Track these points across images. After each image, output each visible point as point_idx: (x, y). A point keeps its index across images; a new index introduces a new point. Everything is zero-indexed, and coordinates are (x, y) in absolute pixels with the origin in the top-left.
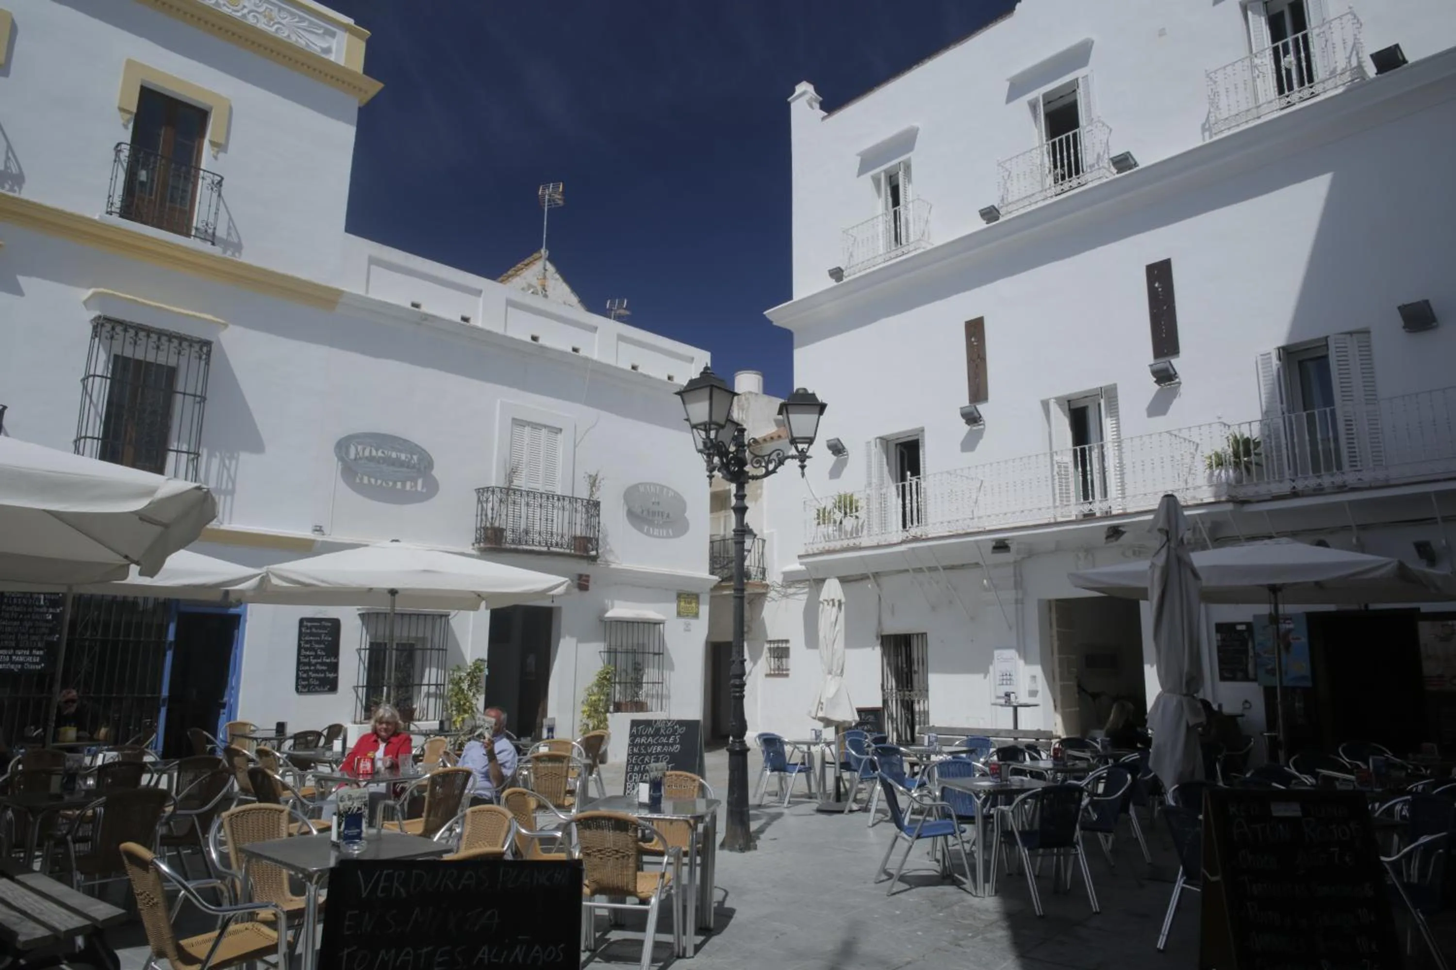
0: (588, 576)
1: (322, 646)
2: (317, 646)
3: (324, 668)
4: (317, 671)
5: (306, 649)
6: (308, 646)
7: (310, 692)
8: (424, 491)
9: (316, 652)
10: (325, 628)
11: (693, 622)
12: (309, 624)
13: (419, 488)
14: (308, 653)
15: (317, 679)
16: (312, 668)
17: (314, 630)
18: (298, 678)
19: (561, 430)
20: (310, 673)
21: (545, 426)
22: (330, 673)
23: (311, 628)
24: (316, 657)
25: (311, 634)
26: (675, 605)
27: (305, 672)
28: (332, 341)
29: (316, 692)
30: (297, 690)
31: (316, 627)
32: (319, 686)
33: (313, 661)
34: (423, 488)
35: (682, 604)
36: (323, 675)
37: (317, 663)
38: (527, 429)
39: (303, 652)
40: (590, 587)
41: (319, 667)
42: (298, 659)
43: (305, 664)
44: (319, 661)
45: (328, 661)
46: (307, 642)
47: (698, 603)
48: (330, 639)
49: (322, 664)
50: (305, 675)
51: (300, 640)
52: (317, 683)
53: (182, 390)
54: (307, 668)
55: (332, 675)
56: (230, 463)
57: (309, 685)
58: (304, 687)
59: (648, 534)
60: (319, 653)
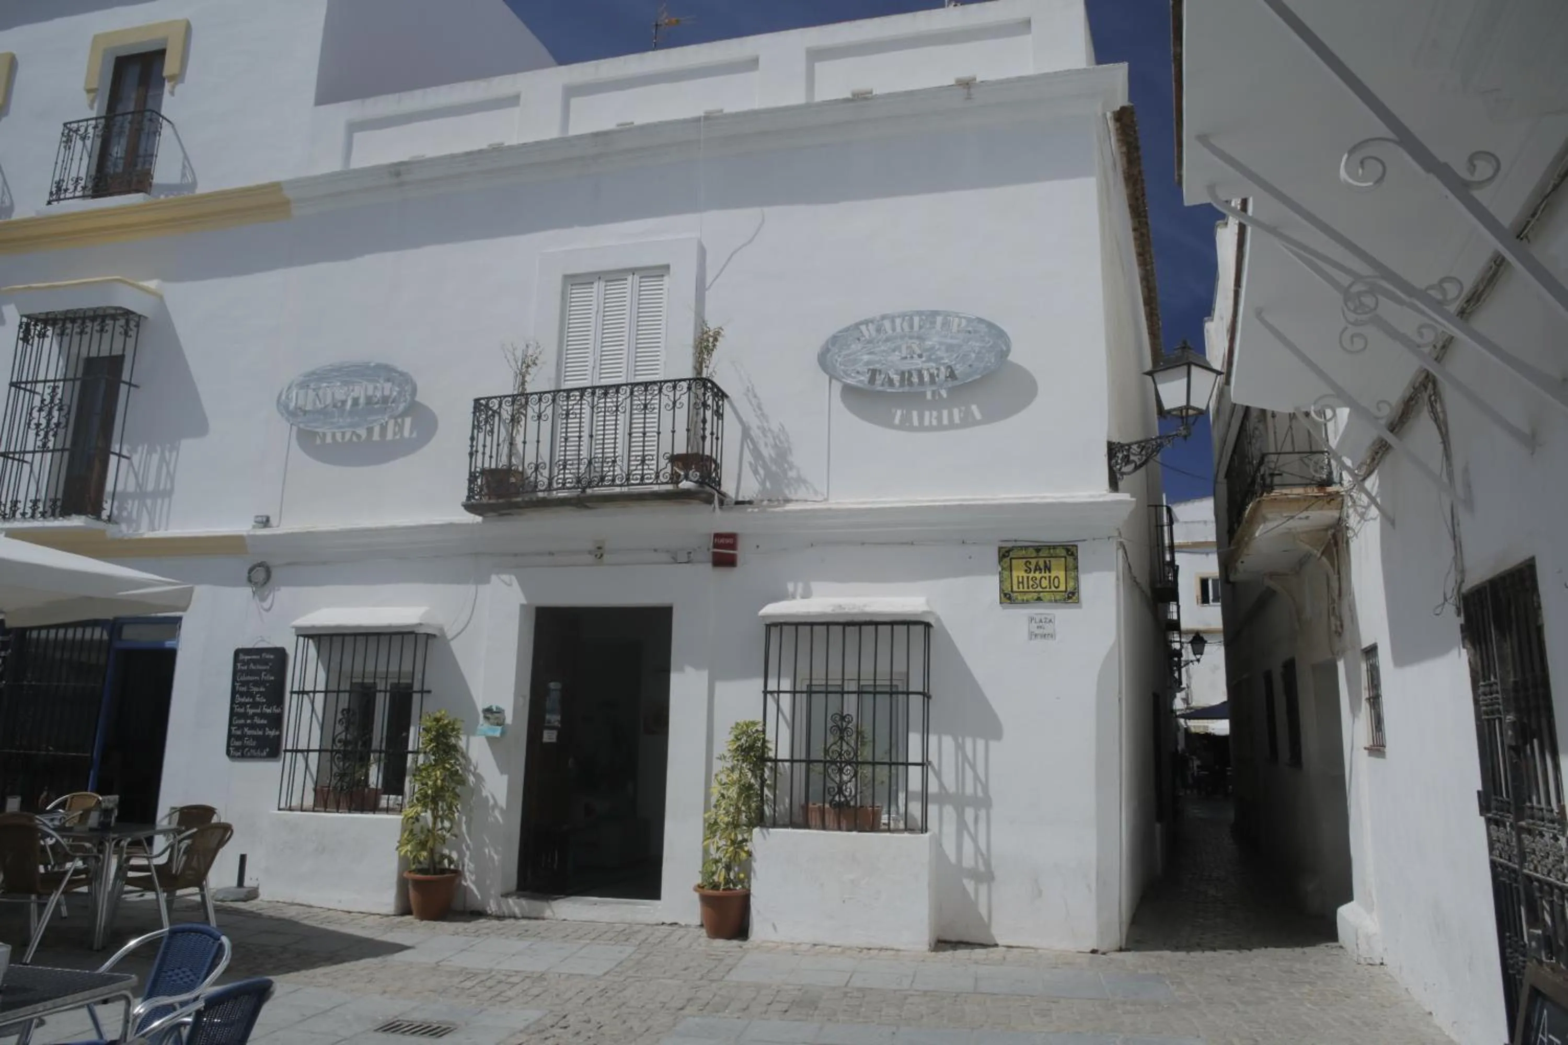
0: (733, 536)
1: (262, 689)
2: (255, 689)
3: (264, 722)
4: (253, 727)
5: (242, 694)
6: (244, 689)
7: (243, 757)
8: (414, 435)
9: (254, 698)
10: (265, 662)
11: (1062, 615)
12: (247, 658)
13: (406, 434)
14: (243, 700)
15: (254, 737)
16: (249, 721)
17: (252, 666)
18: (230, 736)
19: (667, 267)
20: (246, 730)
21: (633, 271)
22: (271, 730)
23: (248, 663)
24: (255, 705)
25: (250, 672)
26: (996, 579)
27: (240, 727)
28: (291, 259)
29: (252, 757)
30: (228, 753)
31: (255, 662)
32: (256, 748)
33: (251, 711)
34: (411, 432)
35: (1019, 573)
36: (261, 733)
37: (255, 714)
38: (598, 287)
39: (239, 699)
40: (740, 560)
41: (257, 721)
42: (232, 709)
43: (240, 716)
44: (259, 711)
45: (269, 711)
46: (243, 684)
47: (1072, 568)
48: (272, 678)
49: (262, 715)
50: (239, 733)
51: (234, 680)
52: (254, 744)
53: (128, 380)
54: (242, 721)
55: (273, 733)
56: (170, 456)
57: (243, 747)
58: (237, 749)
59: (906, 425)
60: (258, 699)
